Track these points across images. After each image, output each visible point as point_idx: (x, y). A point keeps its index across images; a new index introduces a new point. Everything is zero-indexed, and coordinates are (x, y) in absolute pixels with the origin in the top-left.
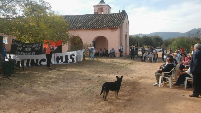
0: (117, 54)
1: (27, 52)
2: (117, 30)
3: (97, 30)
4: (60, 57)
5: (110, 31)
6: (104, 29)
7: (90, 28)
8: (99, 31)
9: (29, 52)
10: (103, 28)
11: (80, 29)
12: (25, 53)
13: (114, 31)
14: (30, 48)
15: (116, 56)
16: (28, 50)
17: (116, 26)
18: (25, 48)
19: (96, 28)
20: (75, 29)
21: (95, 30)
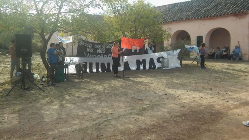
0: (245, 54)
1: (100, 54)
2: (246, 16)
3: (212, 19)
4: (141, 60)
5: (235, 18)
6: (223, 17)
7: (201, 18)
8: (216, 20)
9: (103, 54)
10: (222, 15)
11: (188, 19)
12: (98, 56)
13: (240, 18)
14: (104, 49)
15: (243, 59)
16: (101, 52)
17: (244, 10)
18: (97, 49)
19: (210, 16)
20: (179, 20)
21: (209, 19)
